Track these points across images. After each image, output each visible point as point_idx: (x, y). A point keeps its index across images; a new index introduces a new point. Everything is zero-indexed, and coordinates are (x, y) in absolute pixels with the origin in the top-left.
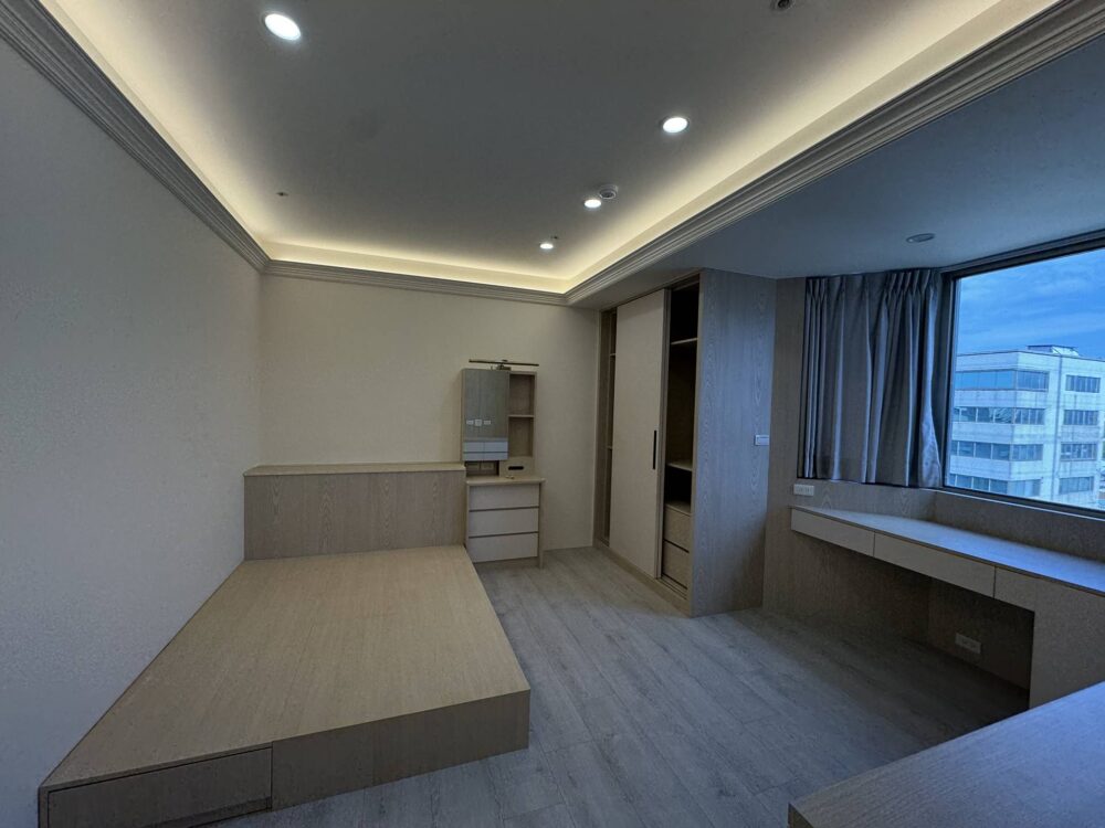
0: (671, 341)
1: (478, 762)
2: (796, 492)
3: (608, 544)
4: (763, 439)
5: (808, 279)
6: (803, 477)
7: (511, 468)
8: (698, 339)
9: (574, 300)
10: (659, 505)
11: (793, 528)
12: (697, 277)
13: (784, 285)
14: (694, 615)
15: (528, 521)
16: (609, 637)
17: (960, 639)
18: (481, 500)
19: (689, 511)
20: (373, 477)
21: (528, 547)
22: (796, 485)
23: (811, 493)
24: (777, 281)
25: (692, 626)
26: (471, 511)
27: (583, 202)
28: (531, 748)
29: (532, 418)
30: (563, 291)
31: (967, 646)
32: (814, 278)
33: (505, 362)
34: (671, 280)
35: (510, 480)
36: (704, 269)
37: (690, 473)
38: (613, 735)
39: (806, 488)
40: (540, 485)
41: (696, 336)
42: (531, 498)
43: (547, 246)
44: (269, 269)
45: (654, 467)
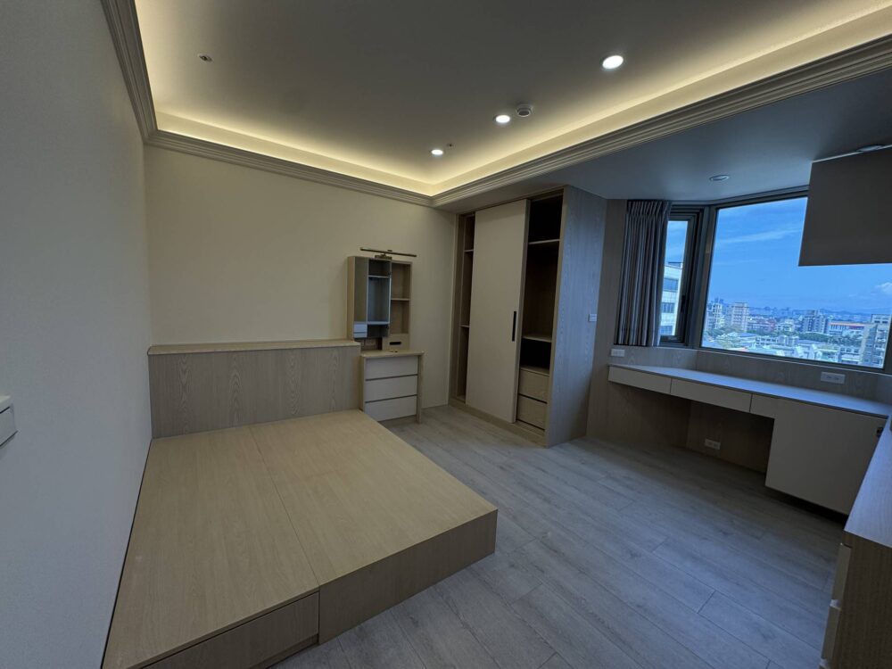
0: (530, 241)
1: (464, 570)
2: (612, 355)
3: (465, 402)
4: (594, 318)
5: (629, 201)
6: (617, 344)
7: (392, 344)
8: (561, 240)
9: (440, 203)
10: (516, 368)
11: (610, 379)
12: (562, 191)
13: (613, 203)
14: (550, 446)
15: (410, 386)
16: (501, 468)
17: (708, 443)
18: (372, 371)
19: (548, 373)
20: (280, 353)
21: (408, 407)
22: (613, 350)
23: (623, 355)
24: (608, 200)
25: (550, 453)
26: (367, 380)
27: (495, 118)
28: (496, 552)
29: (408, 302)
30: (431, 194)
31: (713, 446)
32: (632, 201)
33: (390, 252)
34: (532, 193)
35: (392, 354)
36: (566, 186)
37: (550, 344)
38: (546, 533)
39: (619, 352)
40: (419, 357)
41: (558, 237)
42: (412, 367)
43: (437, 152)
44: (155, 139)
45: (513, 339)
